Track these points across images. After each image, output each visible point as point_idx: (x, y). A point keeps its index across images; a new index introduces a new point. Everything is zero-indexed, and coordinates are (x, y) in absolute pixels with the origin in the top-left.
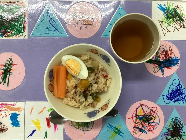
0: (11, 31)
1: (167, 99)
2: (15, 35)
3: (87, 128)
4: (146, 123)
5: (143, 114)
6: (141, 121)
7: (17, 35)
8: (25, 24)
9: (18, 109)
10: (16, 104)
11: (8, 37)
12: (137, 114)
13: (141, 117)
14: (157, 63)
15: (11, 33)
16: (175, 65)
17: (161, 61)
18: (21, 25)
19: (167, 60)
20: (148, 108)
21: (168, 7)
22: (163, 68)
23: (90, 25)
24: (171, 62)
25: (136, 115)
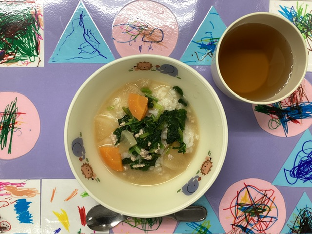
0: (13, 52)
1: (291, 176)
2: (21, 60)
3: (151, 226)
4: (253, 218)
5: (248, 202)
6: (245, 214)
7: (26, 60)
8: (40, 40)
9: (29, 192)
10: (24, 184)
11: (8, 64)
12: (239, 202)
13: (245, 206)
14: (275, 113)
15: (15, 56)
16: (307, 116)
17: (283, 108)
18: (32, 42)
19: (293, 107)
20: (259, 191)
21: (299, 11)
22: (286, 121)
23: (158, 42)
24: (301, 110)
25: (237, 204)
